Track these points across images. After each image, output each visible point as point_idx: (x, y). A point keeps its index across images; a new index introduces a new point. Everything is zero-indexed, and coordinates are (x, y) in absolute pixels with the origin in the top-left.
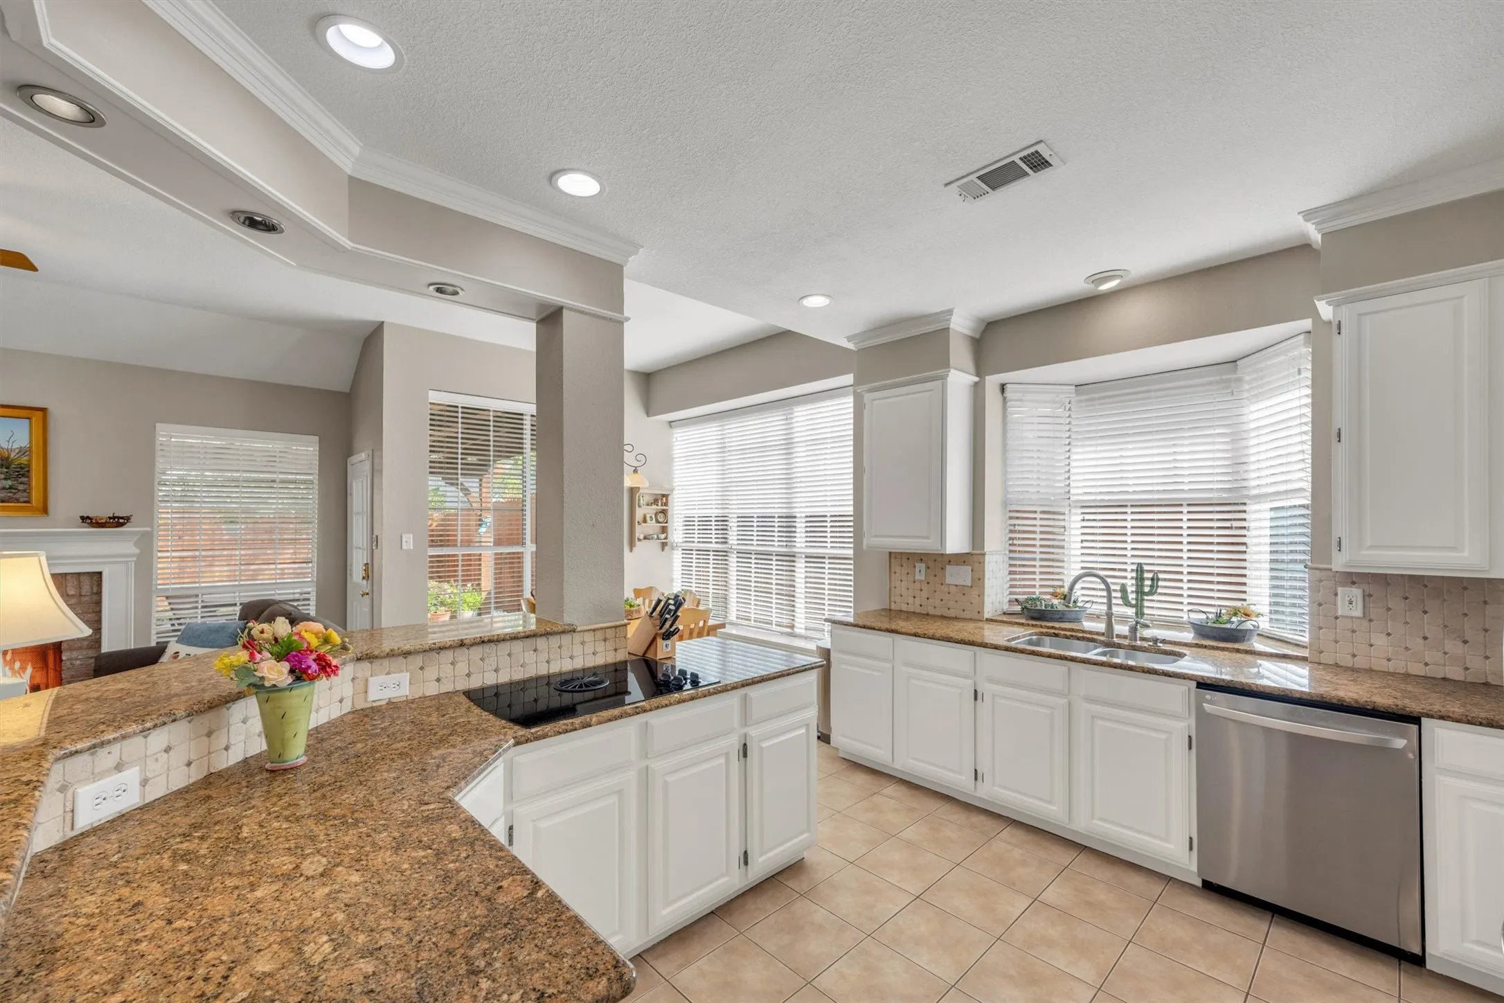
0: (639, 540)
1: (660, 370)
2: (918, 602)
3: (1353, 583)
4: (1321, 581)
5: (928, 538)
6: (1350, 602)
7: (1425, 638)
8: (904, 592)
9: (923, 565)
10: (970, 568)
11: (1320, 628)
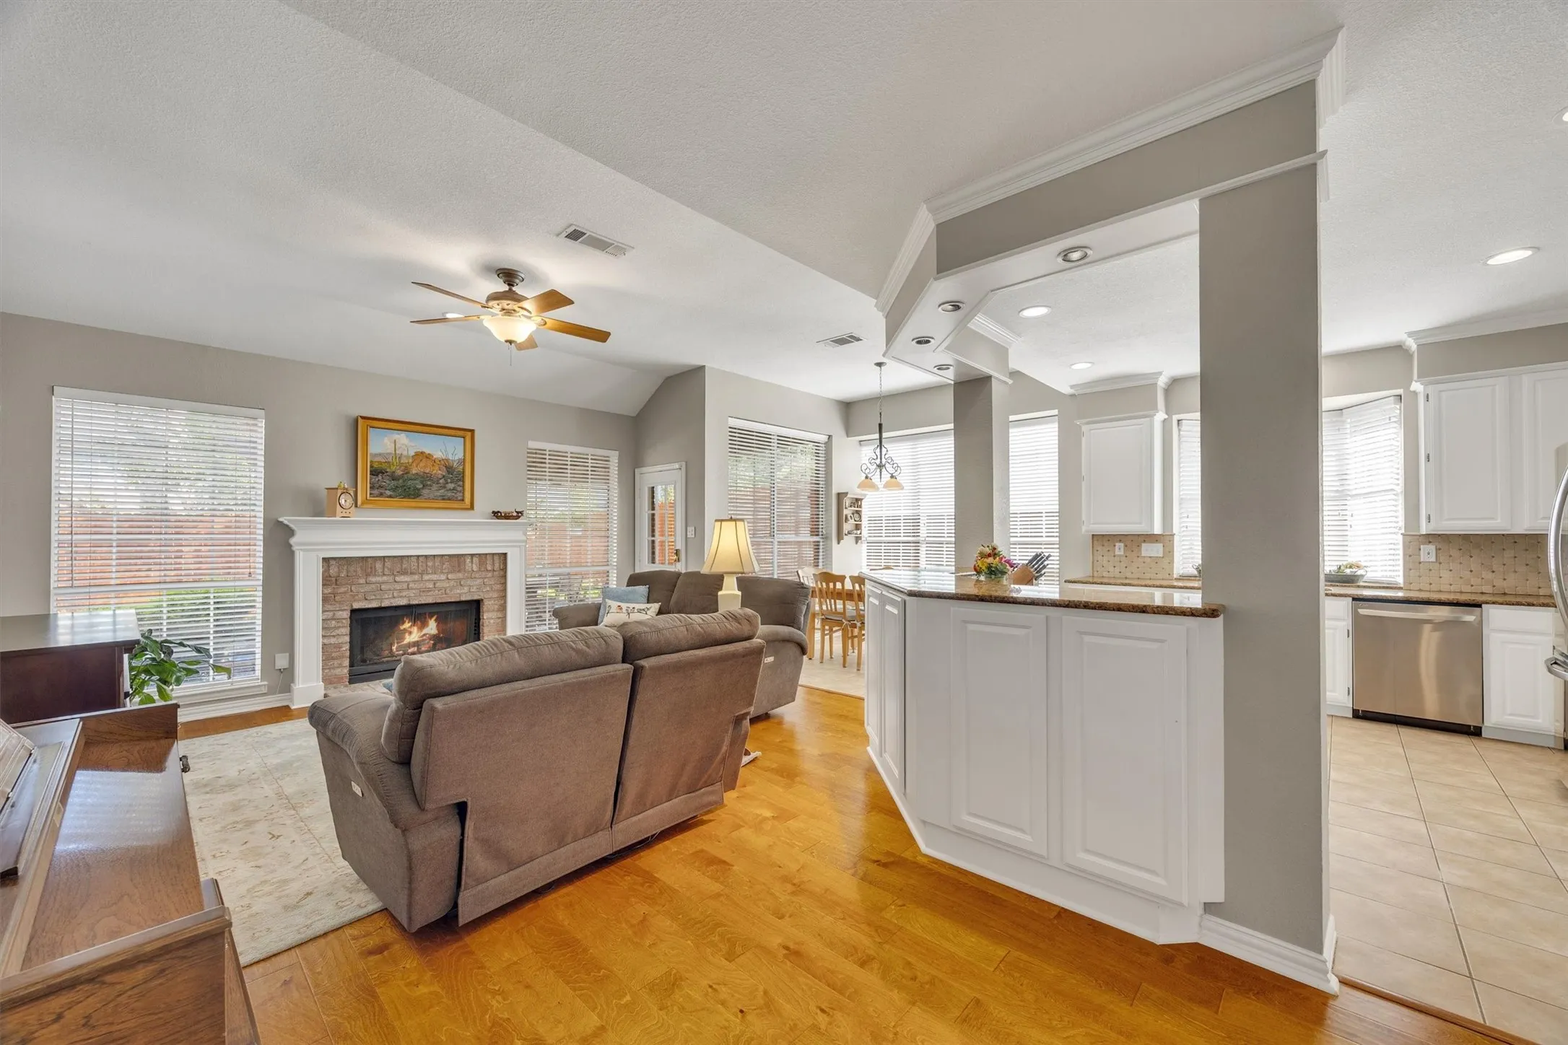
0: (846, 535)
1: (860, 401)
2: (1117, 570)
3: (1430, 542)
4: (1410, 542)
5: (1140, 523)
6: (1428, 553)
7: (1471, 571)
8: (1105, 563)
9: (1122, 545)
10: (1162, 545)
11: (1410, 570)
